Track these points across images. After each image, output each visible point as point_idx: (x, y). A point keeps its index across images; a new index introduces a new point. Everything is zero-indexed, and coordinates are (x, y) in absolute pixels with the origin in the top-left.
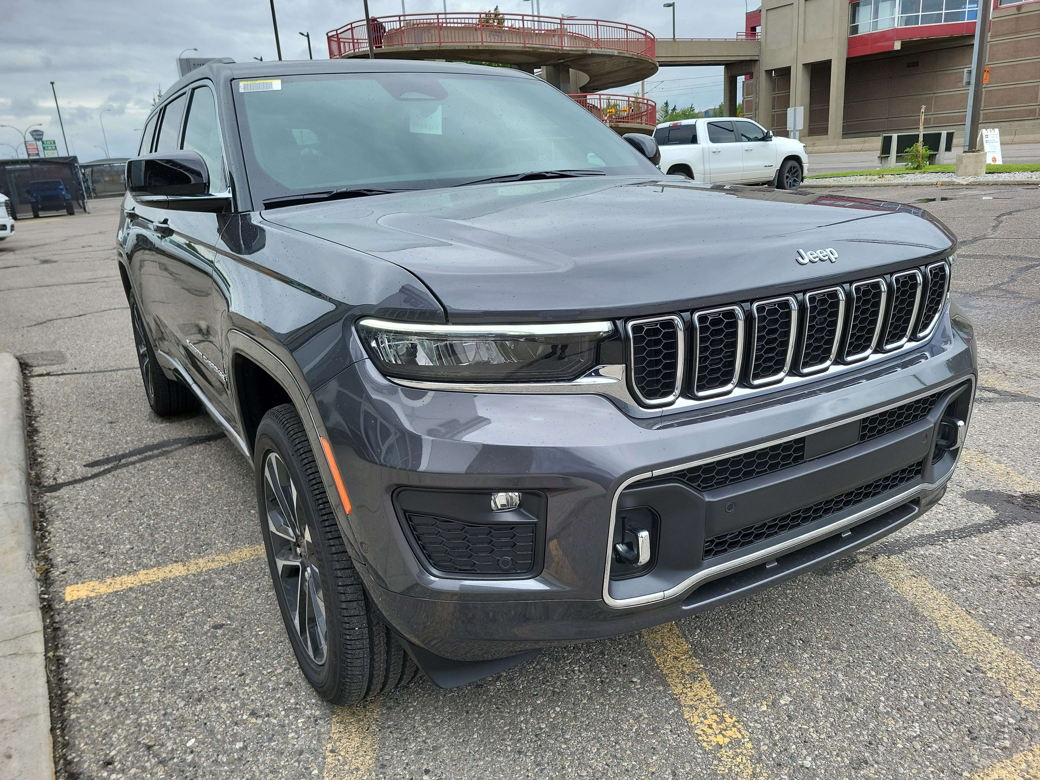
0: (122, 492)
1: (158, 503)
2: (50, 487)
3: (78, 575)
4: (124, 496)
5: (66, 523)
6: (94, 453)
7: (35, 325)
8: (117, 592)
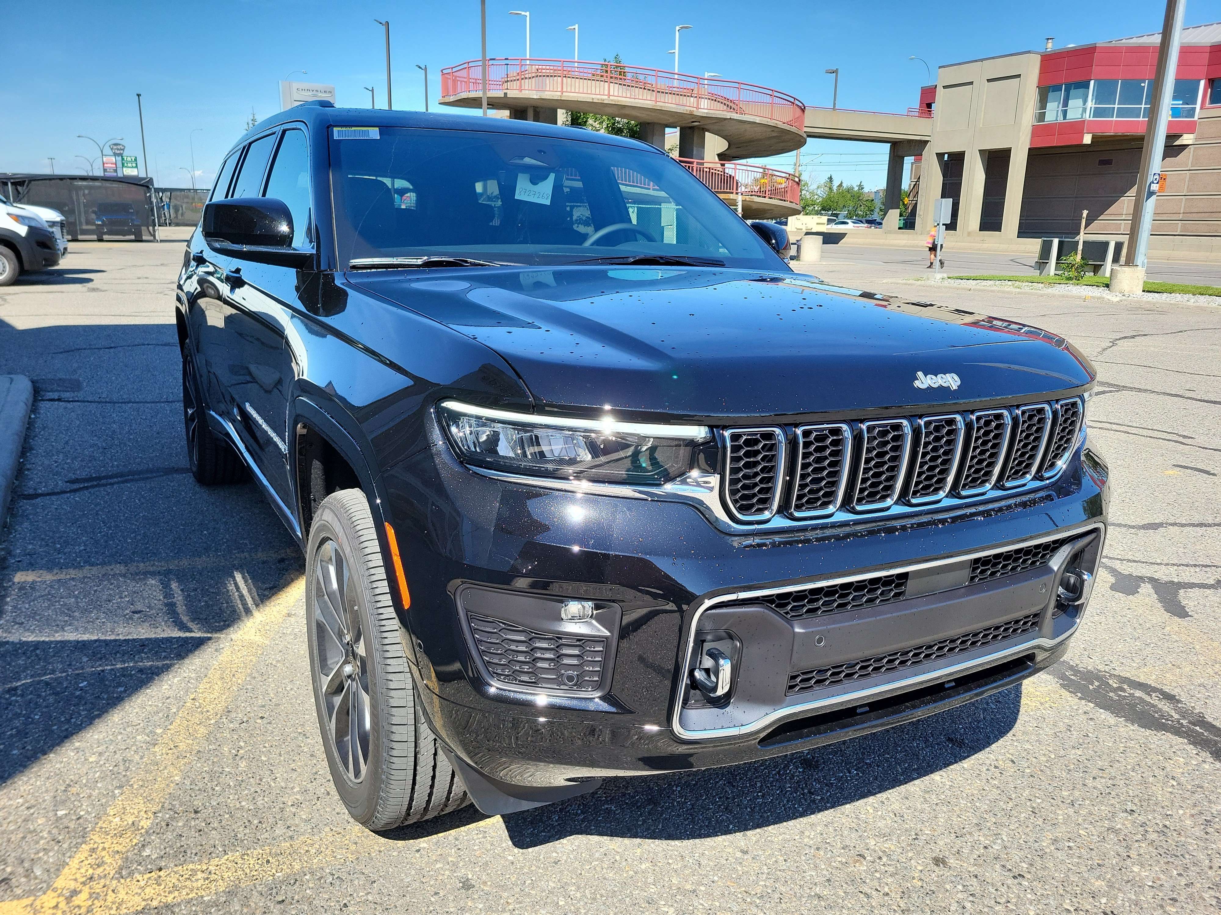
0: (93, 506)
1: (122, 518)
2: (29, 495)
3: (31, 564)
4: (93, 509)
5: (34, 525)
6: (78, 472)
7: (61, 353)
8: (60, 580)
